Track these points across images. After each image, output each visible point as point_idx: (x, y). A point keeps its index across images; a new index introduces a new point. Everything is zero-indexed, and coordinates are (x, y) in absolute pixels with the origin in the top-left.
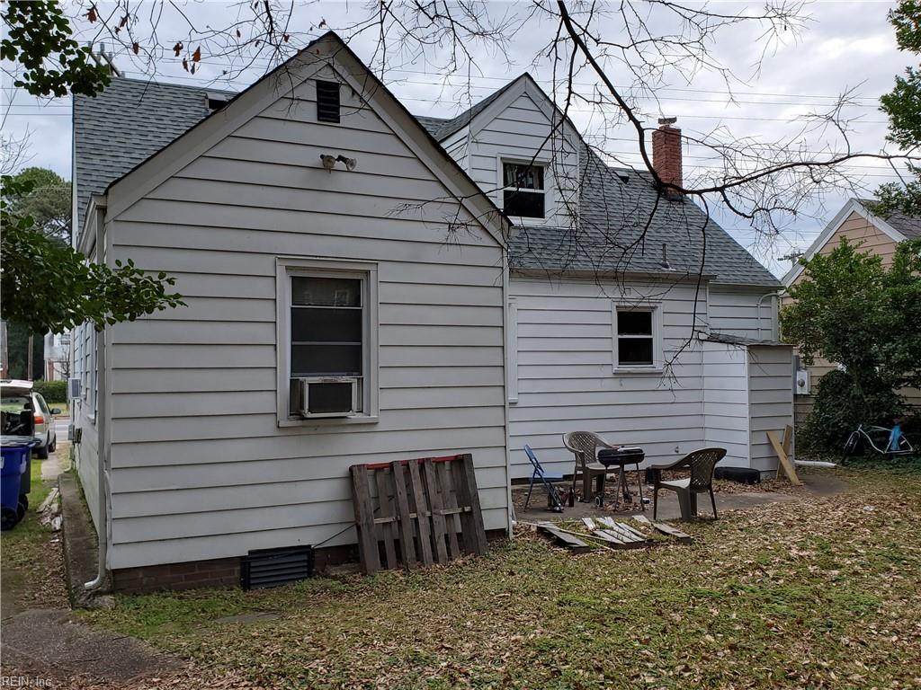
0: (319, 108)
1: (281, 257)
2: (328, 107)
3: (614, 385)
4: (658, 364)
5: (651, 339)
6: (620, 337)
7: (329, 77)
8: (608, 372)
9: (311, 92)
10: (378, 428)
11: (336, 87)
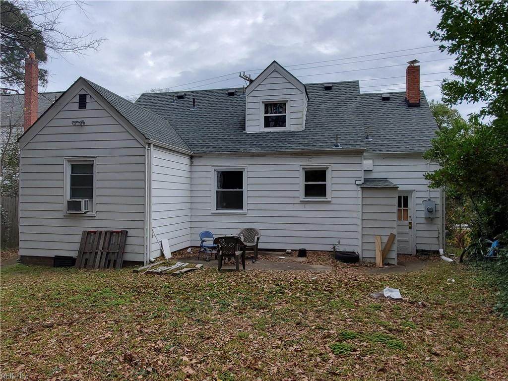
0: (79, 104)
1: (66, 158)
2: (83, 104)
3: (301, 207)
4: (328, 197)
5: (325, 184)
6: (306, 183)
7: (83, 93)
8: (297, 201)
9: (77, 99)
10: (96, 218)
11: (85, 96)
